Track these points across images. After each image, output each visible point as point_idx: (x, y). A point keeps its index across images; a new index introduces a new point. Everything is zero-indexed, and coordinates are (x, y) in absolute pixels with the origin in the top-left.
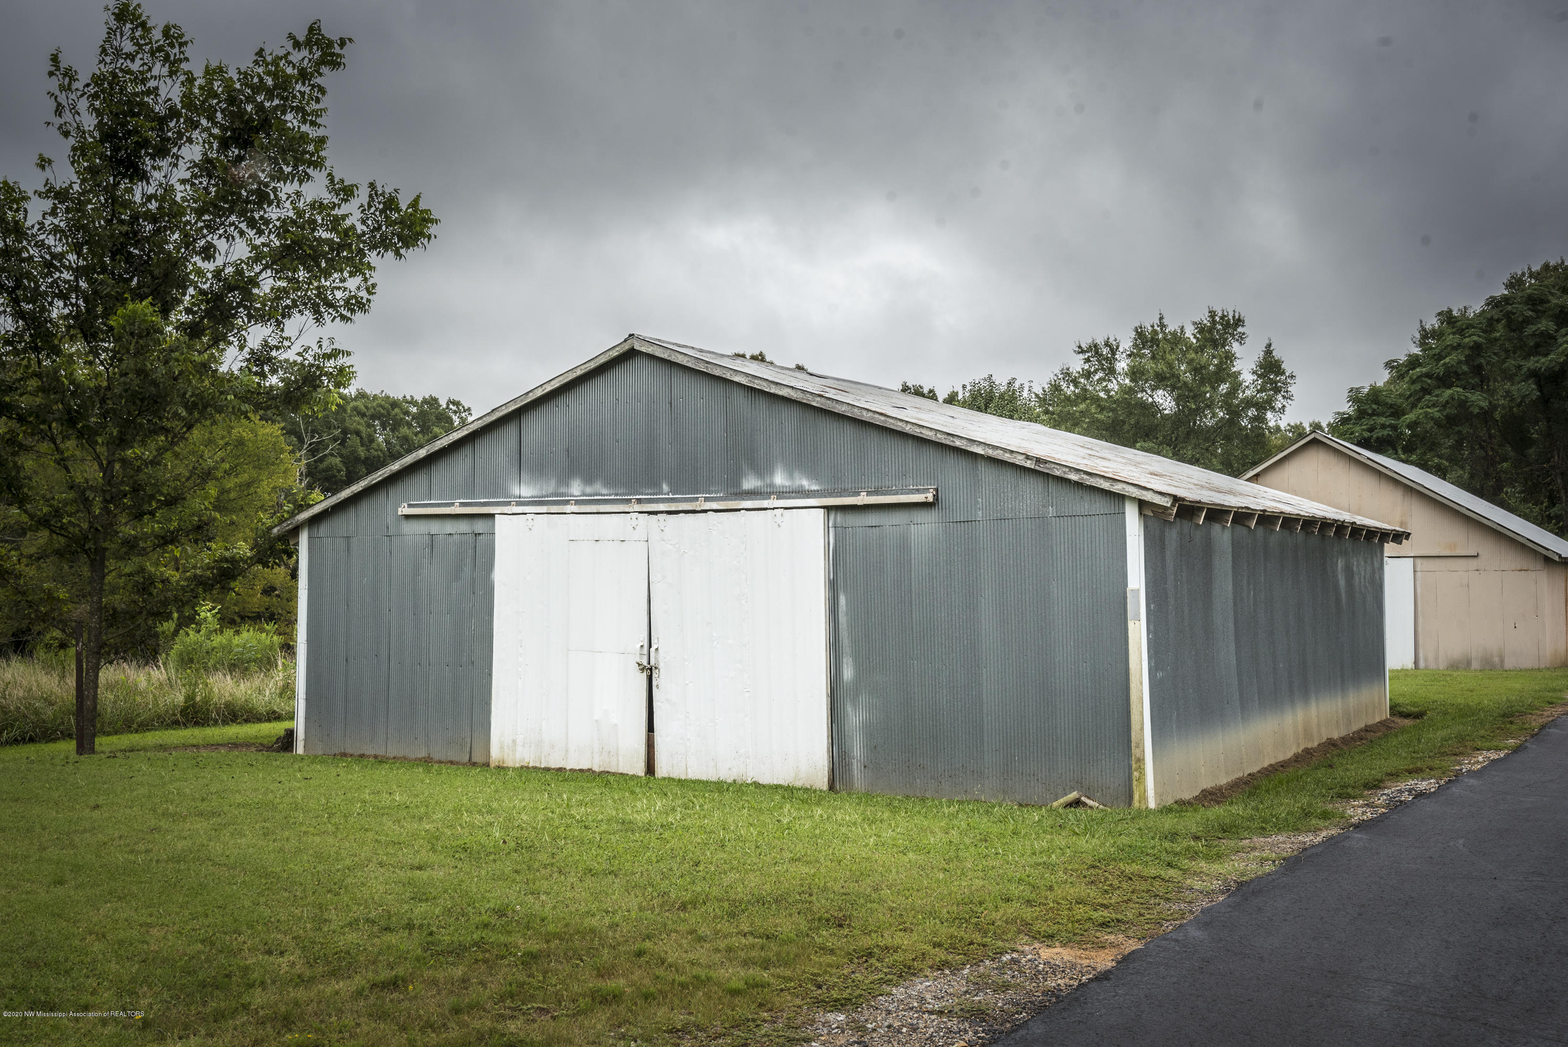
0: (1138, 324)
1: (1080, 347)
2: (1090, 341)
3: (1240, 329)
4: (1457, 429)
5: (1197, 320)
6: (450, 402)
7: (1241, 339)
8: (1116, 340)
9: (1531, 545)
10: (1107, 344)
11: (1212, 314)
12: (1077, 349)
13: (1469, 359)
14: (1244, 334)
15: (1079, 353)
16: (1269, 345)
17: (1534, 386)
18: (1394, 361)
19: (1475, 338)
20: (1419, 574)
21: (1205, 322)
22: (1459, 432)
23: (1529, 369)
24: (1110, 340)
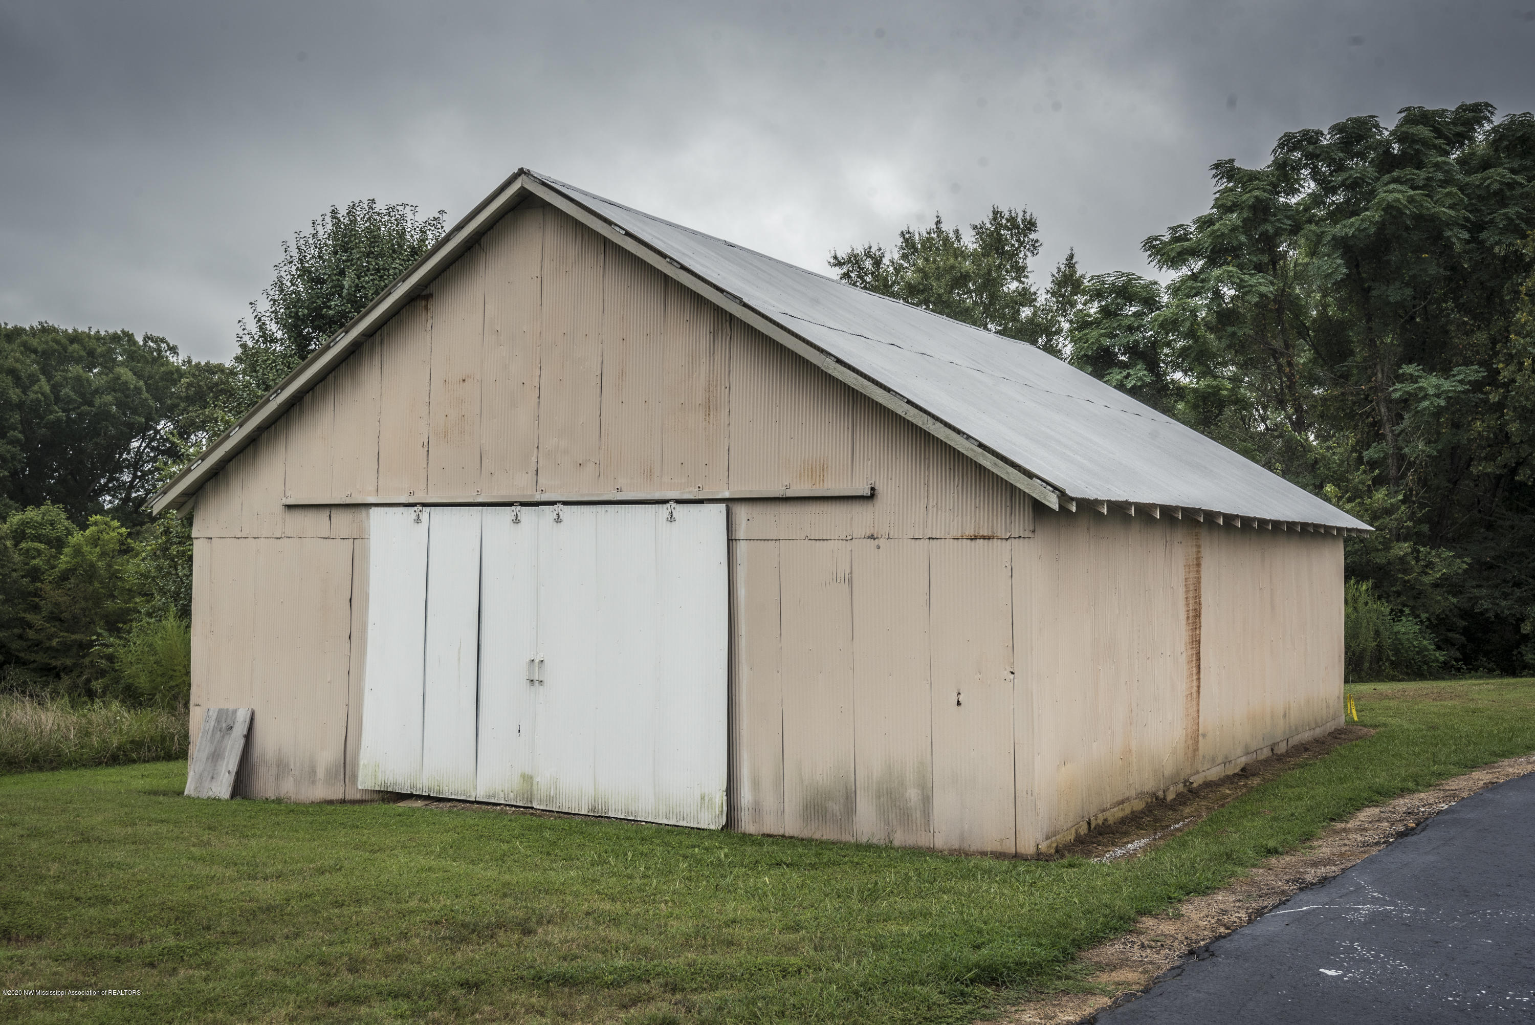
0: (905, 229)
1: (835, 258)
2: (849, 251)
3: (1033, 236)
4: (1230, 329)
5: (977, 223)
6: (147, 338)
7: (1034, 247)
8: (880, 249)
9: (987, 461)
10: (868, 255)
11: (996, 214)
12: (832, 261)
13: (1248, 225)
14: (1037, 241)
15: (835, 265)
16: (1071, 257)
17: (1339, 261)
18: (1156, 239)
19: (1257, 193)
20: (742, 549)
21: (989, 225)
22: (1234, 334)
23: (1334, 238)
24: (873, 250)
